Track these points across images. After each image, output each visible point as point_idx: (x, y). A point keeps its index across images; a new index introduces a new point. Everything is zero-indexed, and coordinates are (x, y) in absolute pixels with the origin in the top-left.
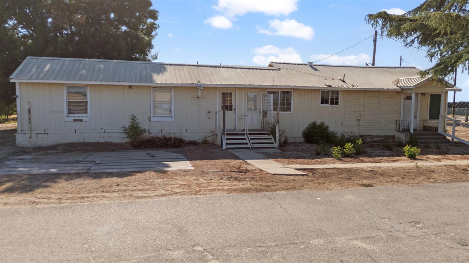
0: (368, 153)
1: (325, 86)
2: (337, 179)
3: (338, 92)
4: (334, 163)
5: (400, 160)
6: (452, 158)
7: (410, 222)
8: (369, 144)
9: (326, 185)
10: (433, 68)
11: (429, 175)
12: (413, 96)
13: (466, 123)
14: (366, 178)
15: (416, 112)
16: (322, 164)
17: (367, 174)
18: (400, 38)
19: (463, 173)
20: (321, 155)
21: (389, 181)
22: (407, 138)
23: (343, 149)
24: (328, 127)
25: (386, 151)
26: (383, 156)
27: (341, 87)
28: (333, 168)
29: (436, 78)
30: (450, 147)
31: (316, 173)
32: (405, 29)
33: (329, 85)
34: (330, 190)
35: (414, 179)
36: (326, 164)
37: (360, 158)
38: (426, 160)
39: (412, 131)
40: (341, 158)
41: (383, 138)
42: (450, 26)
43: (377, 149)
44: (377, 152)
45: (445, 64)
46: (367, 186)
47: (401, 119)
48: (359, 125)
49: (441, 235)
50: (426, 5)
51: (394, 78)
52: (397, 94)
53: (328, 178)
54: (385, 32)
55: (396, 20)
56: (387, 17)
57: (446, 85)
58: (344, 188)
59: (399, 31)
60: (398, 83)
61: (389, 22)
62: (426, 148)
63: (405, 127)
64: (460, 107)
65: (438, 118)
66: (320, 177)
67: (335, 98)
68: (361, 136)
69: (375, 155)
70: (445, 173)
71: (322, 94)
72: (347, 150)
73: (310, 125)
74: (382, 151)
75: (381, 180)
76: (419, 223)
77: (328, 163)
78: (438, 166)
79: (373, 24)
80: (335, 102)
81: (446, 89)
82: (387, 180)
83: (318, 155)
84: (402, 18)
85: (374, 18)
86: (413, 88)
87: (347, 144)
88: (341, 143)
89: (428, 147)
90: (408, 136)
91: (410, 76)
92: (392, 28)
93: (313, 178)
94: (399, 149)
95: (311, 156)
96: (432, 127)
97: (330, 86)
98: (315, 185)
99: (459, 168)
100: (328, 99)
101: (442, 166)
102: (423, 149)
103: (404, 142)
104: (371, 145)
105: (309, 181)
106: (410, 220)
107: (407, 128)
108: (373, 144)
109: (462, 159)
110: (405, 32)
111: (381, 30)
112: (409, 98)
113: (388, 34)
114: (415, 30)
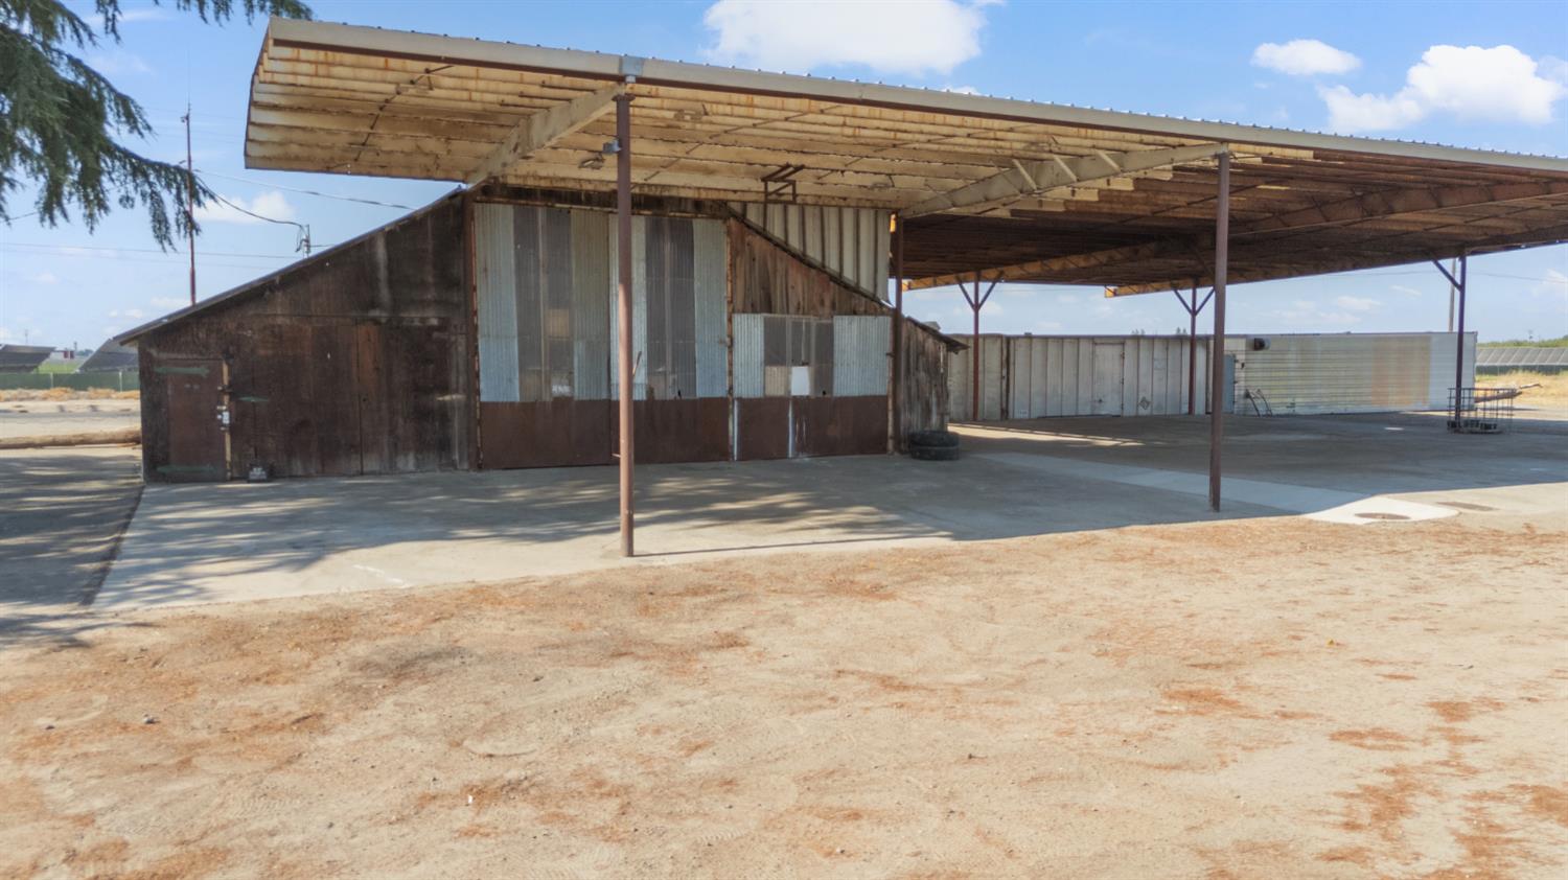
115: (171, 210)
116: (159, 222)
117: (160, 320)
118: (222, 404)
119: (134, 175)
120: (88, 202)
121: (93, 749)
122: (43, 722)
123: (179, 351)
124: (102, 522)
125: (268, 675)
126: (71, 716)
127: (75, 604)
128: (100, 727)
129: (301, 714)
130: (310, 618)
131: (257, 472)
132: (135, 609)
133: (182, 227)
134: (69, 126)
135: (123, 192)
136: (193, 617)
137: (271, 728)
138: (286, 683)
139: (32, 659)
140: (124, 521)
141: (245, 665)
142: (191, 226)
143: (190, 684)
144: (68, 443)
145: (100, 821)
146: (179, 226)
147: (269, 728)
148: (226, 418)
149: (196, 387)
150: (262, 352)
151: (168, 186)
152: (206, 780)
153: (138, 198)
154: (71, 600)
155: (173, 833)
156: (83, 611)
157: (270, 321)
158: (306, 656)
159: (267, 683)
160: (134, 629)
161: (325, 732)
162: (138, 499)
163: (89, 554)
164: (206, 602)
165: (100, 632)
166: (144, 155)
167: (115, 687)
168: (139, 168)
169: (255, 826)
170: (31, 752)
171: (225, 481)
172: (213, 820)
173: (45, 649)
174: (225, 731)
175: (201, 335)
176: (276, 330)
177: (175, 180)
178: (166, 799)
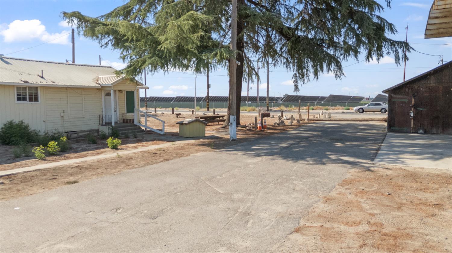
0: (74, 149)
1: (20, 82)
2: (40, 182)
3: (36, 88)
4: (37, 165)
5: (104, 152)
6: (146, 145)
7: (112, 210)
8: (75, 139)
9: (27, 190)
10: (125, 69)
11: (129, 162)
12: (112, 92)
13: (156, 114)
14: (71, 174)
15: (116, 107)
16: (23, 167)
17: (73, 170)
18: (95, 39)
19: (153, 156)
20: (21, 157)
21: (94, 174)
22: (110, 130)
23: (47, 148)
24: (28, 126)
25: (92, 145)
26: (89, 150)
27: (40, 83)
28: (36, 170)
29: (129, 78)
30: (144, 135)
31: (15, 179)
32: (99, 32)
33: (25, 81)
34: (32, 195)
35: (115, 168)
36: (27, 167)
37: (66, 155)
38: (126, 149)
39: (113, 124)
40: (45, 157)
41: (88, 133)
42: (135, 35)
43: (83, 143)
44: (83, 146)
45: (134, 66)
46: (73, 183)
47: (104, 114)
48: (64, 122)
49: (137, 215)
50: (116, 13)
51: (94, 76)
52: (98, 91)
53: (29, 181)
54: (81, 32)
55: (90, 22)
56: (81, 17)
57: (137, 84)
58: (47, 189)
59: (94, 32)
60: (97, 81)
61: (84, 23)
62: (126, 138)
63: (108, 121)
64: (151, 101)
65: (134, 112)
66: (19, 183)
67: (33, 94)
68: (66, 132)
69: (81, 150)
70: (140, 158)
71: (17, 90)
72: (51, 149)
73: (5, 125)
74: (87, 145)
75: (86, 174)
76: (119, 209)
77: (30, 165)
78: (135, 153)
79: (69, 22)
80: (34, 98)
81: (138, 87)
82: (92, 173)
83: (17, 158)
84: (95, 21)
85: (69, 16)
86: (111, 85)
87: (50, 142)
88: (44, 141)
89: (127, 137)
90: (110, 129)
91: (108, 74)
92: (87, 29)
93: (10, 186)
94: (104, 141)
95: (9, 159)
96: (129, 119)
97: (27, 82)
98: (14, 193)
99: (151, 153)
100: (26, 96)
101: (138, 153)
102: (123, 140)
103: (107, 134)
104: (77, 140)
105: (5, 190)
106: (112, 208)
107: (109, 122)
108: (79, 139)
109: (153, 145)
110: (99, 34)
111: (77, 29)
112: (108, 94)
113: (84, 34)
114: (108, 33)
115: (401, 54)
116: (397, 58)
117: (395, 86)
118: (411, 110)
119: (391, 46)
120: (378, 55)
121: (374, 198)
122: (362, 188)
123: (400, 95)
124: (376, 141)
125: (424, 189)
126: (369, 188)
127: (369, 161)
128: (376, 192)
129: (436, 203)
130: (438, 176)
131: (421, 131)
132: (385, 164)
133: (403, 59)
134: (375, 34)
135: (388, 51)
136: (401, 169)
137: (425, 205)
138: (430, 193)
139: (359, 172)
140: (382, 141)
141: (417, 185)
142: (406, 58)
143: (401, 187)
144: (367, 121)
145: (376, 216)
146: (402, 59)
147: (425, 204)
148: (412, 114)
149: (404, 105)
150: (425, 95)
151: (401, 48)
152: (405, 214)
153: (392, 52)
154: (368, 159)
155: (396, 226)
156: (371, 163)
157: (429, 85)
158: (437, 186)
159: (424, 191)
160: (385, 169)
161: (444, 210)
162: (386, 136)
163: (372, 149)
164: (404, 166)
165: (376, 168)
166: (394, 39)
167: (380, 183)
168: (393, 43)
169: (421, 231)
170: (359, 195)
171: (411, 133)
172: (408, 226)
173: (362, 170)
174: (411, 202)
175: (406, 90)
176: (430, 88)
177: (403, 46)
178: (394, 216)
